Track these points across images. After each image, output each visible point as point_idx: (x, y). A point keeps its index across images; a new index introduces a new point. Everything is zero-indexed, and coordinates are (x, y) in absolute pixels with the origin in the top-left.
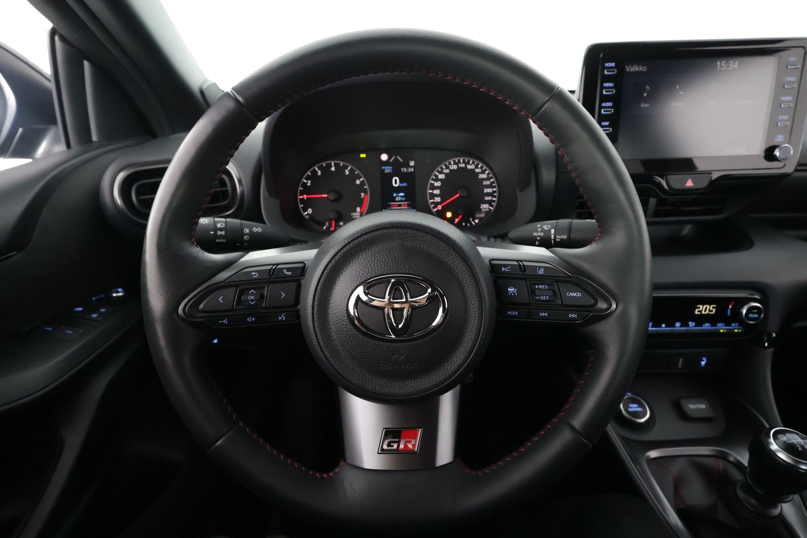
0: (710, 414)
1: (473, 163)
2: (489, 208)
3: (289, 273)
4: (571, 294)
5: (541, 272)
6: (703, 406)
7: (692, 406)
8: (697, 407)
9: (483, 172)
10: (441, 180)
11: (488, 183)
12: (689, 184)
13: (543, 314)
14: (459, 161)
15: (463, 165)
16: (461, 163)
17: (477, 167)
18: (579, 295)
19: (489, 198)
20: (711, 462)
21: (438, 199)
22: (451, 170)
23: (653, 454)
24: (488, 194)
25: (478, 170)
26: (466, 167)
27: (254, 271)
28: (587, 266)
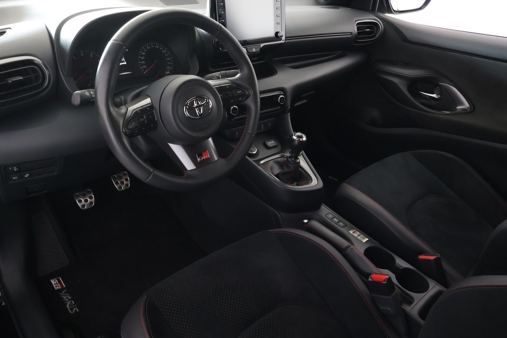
0: (275, 144)
1: (158, 44)
2: (171, 68)
3: (149, 108)
4: (238, 92)
5: (228, 87)
6: (273, 142)
7: (269, 143)
8: (271, 143)
9: (164, 49)
10: (144, 55)
11: (167, 55)
12: (254, 50)
13: (232, 101)
14: (151, 44)
15: (153, 46)
16: (152, 45)
17: (160, 47)
18: (241, 92)
19: (170, 63)
20: (279, 159)
21: (145, 67)
22: (147, 49)
23: (262, 162)
24: (169, 61)
25: (161, 49)
26: (155, 47)
27: (139, 110)
28: (240, 82)
